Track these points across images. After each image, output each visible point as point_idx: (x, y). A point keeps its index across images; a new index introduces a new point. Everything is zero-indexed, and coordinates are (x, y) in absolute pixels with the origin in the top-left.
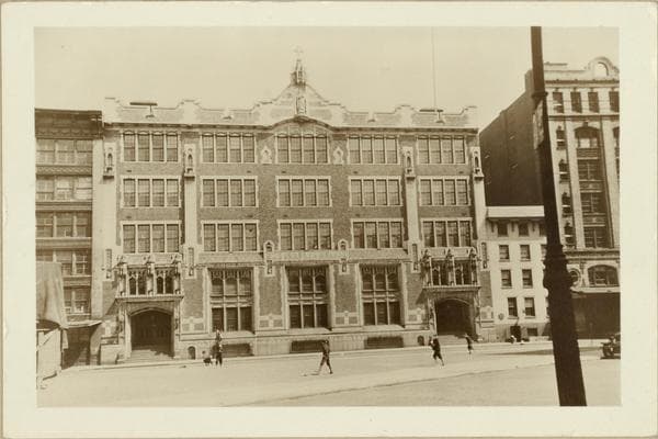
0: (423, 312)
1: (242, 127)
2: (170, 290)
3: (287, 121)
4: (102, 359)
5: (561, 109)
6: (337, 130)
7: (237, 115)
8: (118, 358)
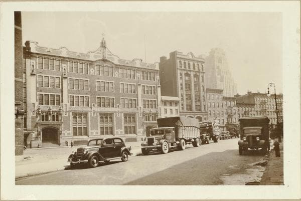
0: (143, 130)
1: (84, 60)
2: (57, 120)
3: (100, 60)
4: (32, 146)
5: (181, 67)
6: (116, 65)
7: (81, 55)
8: (39, 145)
